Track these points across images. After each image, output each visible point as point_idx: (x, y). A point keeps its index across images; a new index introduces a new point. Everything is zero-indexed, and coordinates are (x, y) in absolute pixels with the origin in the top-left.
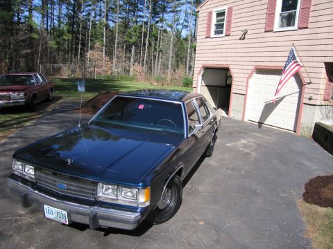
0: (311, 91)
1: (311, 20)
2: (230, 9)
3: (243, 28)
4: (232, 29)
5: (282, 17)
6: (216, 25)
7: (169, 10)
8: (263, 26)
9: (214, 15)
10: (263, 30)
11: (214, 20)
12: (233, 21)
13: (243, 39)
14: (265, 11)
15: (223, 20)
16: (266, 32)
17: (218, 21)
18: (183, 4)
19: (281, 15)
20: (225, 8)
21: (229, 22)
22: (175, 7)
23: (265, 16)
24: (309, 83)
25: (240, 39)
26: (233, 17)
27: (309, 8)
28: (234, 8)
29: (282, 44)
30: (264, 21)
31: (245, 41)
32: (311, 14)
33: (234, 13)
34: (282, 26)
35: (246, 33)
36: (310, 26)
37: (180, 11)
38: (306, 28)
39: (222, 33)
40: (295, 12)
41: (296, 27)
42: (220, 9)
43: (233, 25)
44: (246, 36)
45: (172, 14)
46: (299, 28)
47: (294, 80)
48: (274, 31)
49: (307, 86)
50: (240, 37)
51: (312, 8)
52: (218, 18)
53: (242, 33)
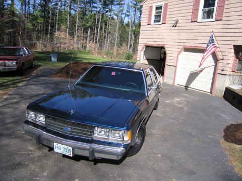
0: (223, 65)
1: (224, 14)
2: (166, 5)
3: (175, 19)
4: (167, 19)
5: (204, 12)
6: (155, 16)
7: (115, 3)
8: (190, 17)
9: (154, 9)
10: (190, 21)
11: (154, 12)
12: (168, 13)
13: (175, 26)
14: (192, 7)
15: (161, 12)
16: (192, 22)
17: (156, 13)
19: (203, 10)
20: (162, 4)
21: (165, 14)
22: (120, 1)
23: (191, 11)
24: (222, 59)
25: (173, 26)
26: (168, 10)
27: (224, 6)
28: (169, 4)
29: (203, 31)
30: (191, 14)
31: (177, 28)
32: (225, 11)
33: (169, 7)
34: (203, 18)
35: (177, 22)
36: (224, 19)
37: (124, 4)
38: (221, 20)
39: (159, 21)
40: (213, 9)
41: (214, 19)
42: (159, 4)
43: (167, 16)
44: (177, 24)
45: (118, 6)
46: (216, 20)
48: (198, 21)
49: (220, 61)
50: (173, 25)
51: (226, 6)
52: (157, 11)
53: (174, 22)
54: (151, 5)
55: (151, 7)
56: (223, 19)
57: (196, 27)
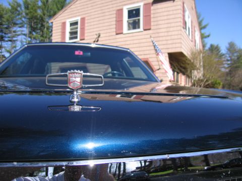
0: (161, 75)
1: (152, 24)
2: (83, 20)
3: (97, 33)
4: (86, 35)
5: (129, 24)
6: (70, 32)
7: (6, 39)
8: (114, 30)
9: (68, 25)
10: (115, 33)
11: (68, 29)
12: (86, 28)
13: (97, 41)
14: (115, 19)
15: (77, 28)
16: (117, 34)
17: (71, 29)
18: (19, 35)
19: (128, 21)
20: (78, 19)
21: (83, 29)
22: (13, 37)
23: (114, 23)
24: (158, 70)
25: (94, 42)
26: (86, 25)
27: (150, 16)
28: (86, 18)
30: (114, 26)
32: (152, 20)
33: (86, 21)
34: (129, 29)
35: (99, 36)
36: (152, 28)
37: (17, 40)
38: (150, 29)
39: (76, 38)
40: (139, 20)
41: (141, 29)
42: (73, 20)
43: (86, 31)
44: (99, 39)
45: (10, 43)
46: (145, 30)
48: (124, 33)
49: (157, 72)
50: (94, 40)
51: (152, 16)
52: (72, 27)
53: (96, 37)
54: (63, 21)
55: (64, 24)
57: (122, 40)
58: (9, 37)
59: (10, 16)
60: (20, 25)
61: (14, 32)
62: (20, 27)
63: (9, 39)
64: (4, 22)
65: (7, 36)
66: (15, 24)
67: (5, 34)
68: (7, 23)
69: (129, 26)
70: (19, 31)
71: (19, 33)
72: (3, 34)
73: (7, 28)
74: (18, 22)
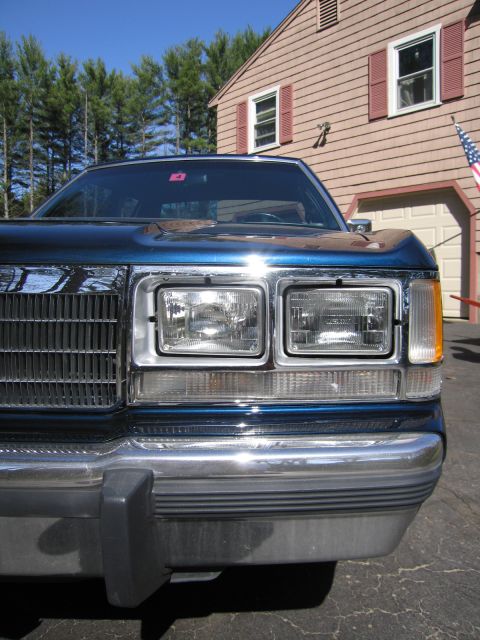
1: (467, 81)
2: (287, 91)
3: (321, 122)
4: (295, 129)
5: (403, 88)
8: (364, 110)
10: (365, 119)
11: (252, 118)
12: (295, 112)
13: (323, 144)
14: (365, 81)
15: (273, 115)
16: (371, 121)
17: (260, 119)
19: (399, 82)
20: (275, 89)
21: (287, 115)
22: (147, 149)
23: (365, 90)
25: (315, 146)
26: (295, 104)
27: (461, 57)
28: (295, 87)
29: (411, 139)
30: (365, 100)
31: (327, 147)
32: (466, 69)
33: (295, 95)
34: (404, 105)
35: (328, 129)
36: (466, 92)
38: (459, 98)
39: (272, 139)
40: (431, 72)
41: (437, 100)
42: (264, 93)
43: (295, 121)
44: (329, 137)
46: (445, 101)
47: (447, 210)
48: (390, 115)
49: (479, 216)
50: (315, 140)
51: (466, 58)
52: (262, 113)
53: (319, 132)
54: (240, 100)
55: (243, 106)
56: (466, 95)
57: (387, 134)
58: (138, 152)
59: (137, 100)
60: (161, 120)
61: (149, 137)
62: (161, 124)
63: (137, 155)
64: (125, 115)
65: (133, 148)
66: (150, 118)
67: (129, 143)
68: (132, 117)
69: (403, 95)
70: (158, 134)
71: (159, 138)
72: (124, 145)
73: (131, 130)
74: (155, 112)
